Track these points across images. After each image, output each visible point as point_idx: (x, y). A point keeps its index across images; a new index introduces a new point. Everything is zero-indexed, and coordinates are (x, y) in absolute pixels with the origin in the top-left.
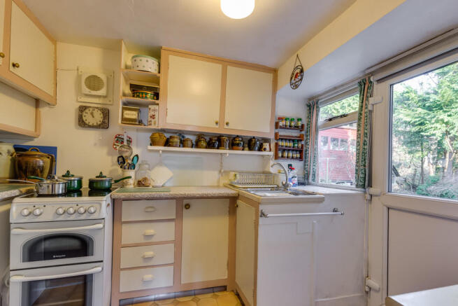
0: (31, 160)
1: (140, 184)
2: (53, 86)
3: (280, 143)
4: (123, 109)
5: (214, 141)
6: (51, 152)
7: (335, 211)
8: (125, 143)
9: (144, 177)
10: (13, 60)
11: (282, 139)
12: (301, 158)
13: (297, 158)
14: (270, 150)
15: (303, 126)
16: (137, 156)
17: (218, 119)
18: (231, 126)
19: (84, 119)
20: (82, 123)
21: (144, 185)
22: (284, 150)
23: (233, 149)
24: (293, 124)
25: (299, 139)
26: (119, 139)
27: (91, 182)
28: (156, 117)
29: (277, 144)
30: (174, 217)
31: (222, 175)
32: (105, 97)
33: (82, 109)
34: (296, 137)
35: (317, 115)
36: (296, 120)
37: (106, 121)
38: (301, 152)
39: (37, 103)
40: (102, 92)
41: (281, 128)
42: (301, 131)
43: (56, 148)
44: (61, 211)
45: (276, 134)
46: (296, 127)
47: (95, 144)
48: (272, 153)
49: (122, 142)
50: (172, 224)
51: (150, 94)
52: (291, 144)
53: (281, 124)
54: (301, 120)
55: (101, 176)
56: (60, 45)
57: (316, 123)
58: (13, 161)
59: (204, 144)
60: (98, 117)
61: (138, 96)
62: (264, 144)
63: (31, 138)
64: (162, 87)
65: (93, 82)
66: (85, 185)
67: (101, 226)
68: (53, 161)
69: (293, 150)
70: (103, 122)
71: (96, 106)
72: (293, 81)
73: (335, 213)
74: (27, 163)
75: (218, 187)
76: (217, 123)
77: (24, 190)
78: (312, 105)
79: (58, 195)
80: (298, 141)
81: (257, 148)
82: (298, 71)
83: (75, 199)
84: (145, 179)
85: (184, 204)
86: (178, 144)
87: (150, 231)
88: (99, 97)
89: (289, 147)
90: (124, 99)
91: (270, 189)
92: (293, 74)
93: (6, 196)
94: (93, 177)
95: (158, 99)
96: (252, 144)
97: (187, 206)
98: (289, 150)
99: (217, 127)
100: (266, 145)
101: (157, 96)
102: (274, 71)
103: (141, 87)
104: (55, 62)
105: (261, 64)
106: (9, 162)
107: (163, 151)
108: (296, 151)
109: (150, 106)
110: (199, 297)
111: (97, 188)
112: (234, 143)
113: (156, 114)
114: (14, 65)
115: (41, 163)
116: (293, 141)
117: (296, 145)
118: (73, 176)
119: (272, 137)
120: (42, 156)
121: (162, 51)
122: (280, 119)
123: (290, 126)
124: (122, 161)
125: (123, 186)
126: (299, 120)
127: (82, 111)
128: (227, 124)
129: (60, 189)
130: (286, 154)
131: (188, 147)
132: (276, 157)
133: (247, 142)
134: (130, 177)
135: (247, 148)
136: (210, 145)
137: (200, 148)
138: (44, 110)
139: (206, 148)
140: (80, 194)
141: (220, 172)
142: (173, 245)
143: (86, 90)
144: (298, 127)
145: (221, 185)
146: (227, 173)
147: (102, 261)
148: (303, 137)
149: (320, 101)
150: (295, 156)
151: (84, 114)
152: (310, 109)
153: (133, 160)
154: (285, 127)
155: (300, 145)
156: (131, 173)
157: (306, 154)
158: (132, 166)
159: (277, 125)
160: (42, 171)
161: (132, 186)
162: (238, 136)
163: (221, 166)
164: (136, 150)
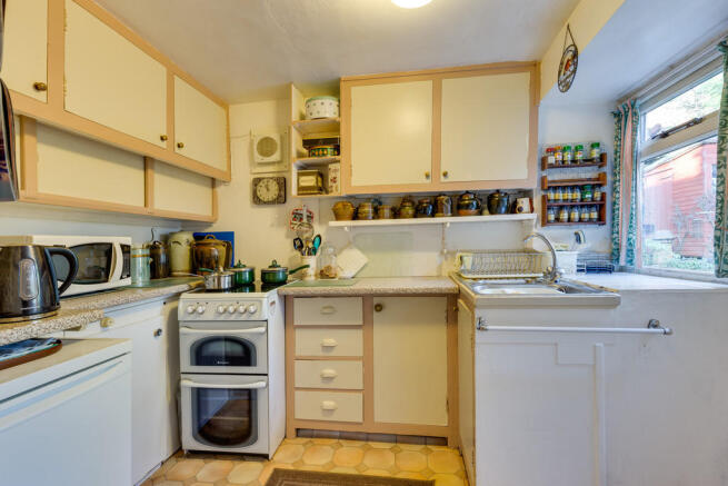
0: (206, 249)
1: (324, 274)
2: (225, 159)
3: (551, 195)
4: (299, 175)
5: (425, 205)
6: (227, 238)
7: (652, 324)
8: (305, 220)
9: (327, 265)
10: (178, 141)
11: (555, 189)
12: (601, 220)
13: (590, 221)
14: (532, 210)
15: (602, 157)
16: (319, 236)
17: (429, 170)
18: (450, 178)
19: (258, 194)
20: (257, 200)
21: (327, 277)
22: (561, 208)
23: (458, 215)
24: (579, 156)
25: (598, 183)
26: (297, 216)
27: (264, 273)
28: (338, 179)
29: (545, 199)
30: (361, 323)
31: (446, 259)
32: (279, 162)
33: (256, 182)
34: (590, 179)
35: (634, 130)
36: (587, 148)
37: (283, 193)
38: (601, 207)
39: (213, 182)
40: (276, 157)
41: (552, 166)
42: (600, 167)
43: (232, 234)
44: (221, 309)
45: (543, 180)
46: (588, 161)
47: (272, 225)
48: (534, 216)
49: (301, 219)
50: (359, 333)
51: (329, 149)
52: (577, 195)
53: (551, 160)
54: (598, 145)
55: (274, 265)
56: (232, 108)
57: (633, 146)
58: (191, 251)
59: (411, 212)
60: (274, 190)
61: (314, 154)
62: (519, 200)
63: (209, 224)
64: (343, 136)
65: (266, 146)
66: (258, 277)
67: (263, 329)
68: (230, 248)
69: (582, 206)
70: (279, 196)
71: (271, 175)
72: (563, 78)
73: (652, 330)
74: (202, 253)
75: (439, 277)
76: (427, 176)
77: (193, 284)
78: (625, 111)
79: (225, 290)
80: (593, 187)
81: (503, 209)
82: (569, 55)
83: (247, 295)
84: (329, 268)
85: (374, 304)
86: (371, 215)
87: (330, 341)
88: (273, 163)
89: (572, 200)
90: (300, 161)
91: (523, 281)
92: (562, 64)
93: (174, 291)
94: (266, 267)
95: (339, 154)
96: (493, 202)
97: (379, 308)
98: (572, 207)
99: (429, 181)
100: (524, 203)
101: (337, 149)
102: (534, 67)
103: (316, 142)
104: (228, 130)
105: (504, 60)
106: (189, 253)
107: (350, 227)
108: (590, 206)
109: (330, 166)
110: (402, 446)
111: (270, 282)
112: (460, 203)
113: (338, 175)
114: (179, 146)
115: (216, 253)
116: (582, 188)
117: (588, 196)
118: (244, 266)
119: (534, 185)
120: (217, 244)
121: (342, 84)
122: (552, 151)
123: (574, 161)
124: (299, 245)
125: (302, 277)
126: (595, 145)
127: (256, 185)
128: (445, 175)
129: (226, 282)
130: (565, 215)
131: (384, 218)
132: (545, 222)
133: (485, 199)
134: (307, 266)
135: (486, 211)
136: (419, 212)
137: (405, 217)
138: (220, 190)
139: (415, 216)
140: (253, 289)
141: (442, 253)
142: (361, 363)
143: (259, 158)
144: (591, 160)
145: (445, 273)
146: (453, 254)
147: (266, 375)
148: (604, 179)
149: (639, 102)
150: (586, 216)
151: (258, 188)
152: (619, 121)
153: (313, 242)
154: (563, 165)
155: (597, 195)
156: (311, 261)
157: (613, 211)
158: (313, 251)
159: (543, 164)
160: (217, 262)
161: (313, 278)
162: (467, 192)
163: (444, 244)
164: (318, 229)
